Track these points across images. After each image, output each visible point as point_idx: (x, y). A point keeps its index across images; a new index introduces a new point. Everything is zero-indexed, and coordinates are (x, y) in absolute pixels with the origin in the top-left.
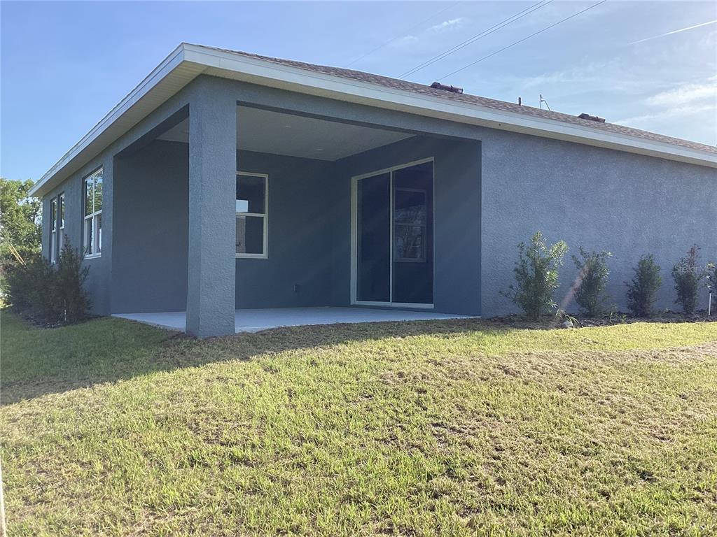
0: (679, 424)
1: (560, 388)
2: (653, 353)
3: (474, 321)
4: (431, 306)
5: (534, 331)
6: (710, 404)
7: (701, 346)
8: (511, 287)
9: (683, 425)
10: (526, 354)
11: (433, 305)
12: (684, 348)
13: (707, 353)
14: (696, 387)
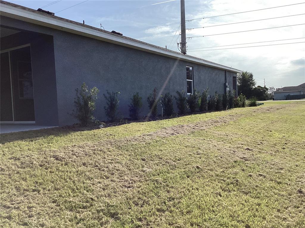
0: (139, 176)
1: (84, 164)
2: (135, 138)
3: (53, 129)
4: (34, 122)
5: (82, 132)
6: (154, 163)
7: (156, 132)
8: (73, 111)
9: (141, 176)
10: (73, 146)
11: (35, 121)
12: (149, 134)
13: (158, 135)
14: (150, 154)
